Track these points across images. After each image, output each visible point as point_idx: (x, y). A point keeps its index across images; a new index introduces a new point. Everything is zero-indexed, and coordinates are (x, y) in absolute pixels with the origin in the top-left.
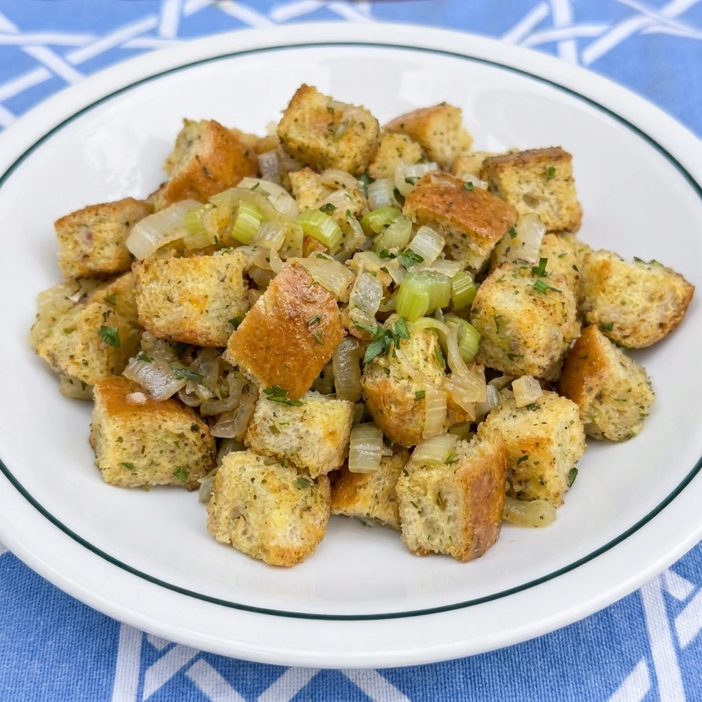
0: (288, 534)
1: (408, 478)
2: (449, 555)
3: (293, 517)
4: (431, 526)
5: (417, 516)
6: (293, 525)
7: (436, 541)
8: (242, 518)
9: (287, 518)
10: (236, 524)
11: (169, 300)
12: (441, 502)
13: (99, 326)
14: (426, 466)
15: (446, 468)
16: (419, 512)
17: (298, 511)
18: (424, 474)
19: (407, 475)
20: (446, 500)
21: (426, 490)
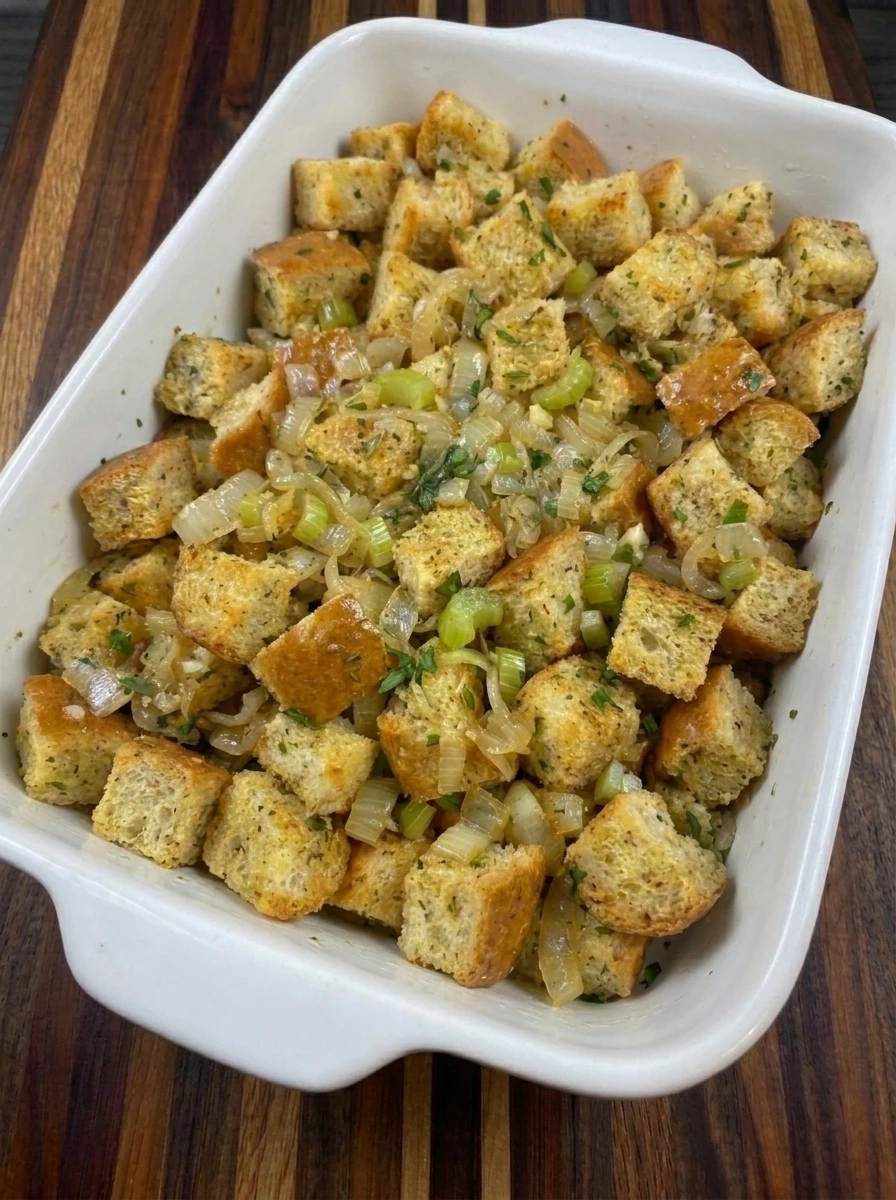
0: (288, 882)
1: (420, 871)
2: (450, 976)
3: (298, 861)
4: (437, 933)
5: (422, 919)
6: (297, 872)
7: (438, 956)
8: (241, 851)
9: (290, 862)
10: (234, 856)
11: (207, 599)
12: (454, 907)
13: (109, 628)
14: (446, 862)
15: (470, 870)
16: (426, 916)
17: (305, 856)
18: (441, 871)
19: (421, 866)
20: (461, 908)
21: (439, 890)
